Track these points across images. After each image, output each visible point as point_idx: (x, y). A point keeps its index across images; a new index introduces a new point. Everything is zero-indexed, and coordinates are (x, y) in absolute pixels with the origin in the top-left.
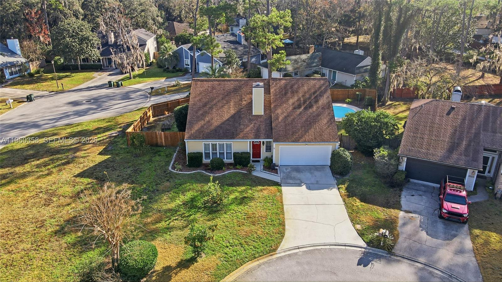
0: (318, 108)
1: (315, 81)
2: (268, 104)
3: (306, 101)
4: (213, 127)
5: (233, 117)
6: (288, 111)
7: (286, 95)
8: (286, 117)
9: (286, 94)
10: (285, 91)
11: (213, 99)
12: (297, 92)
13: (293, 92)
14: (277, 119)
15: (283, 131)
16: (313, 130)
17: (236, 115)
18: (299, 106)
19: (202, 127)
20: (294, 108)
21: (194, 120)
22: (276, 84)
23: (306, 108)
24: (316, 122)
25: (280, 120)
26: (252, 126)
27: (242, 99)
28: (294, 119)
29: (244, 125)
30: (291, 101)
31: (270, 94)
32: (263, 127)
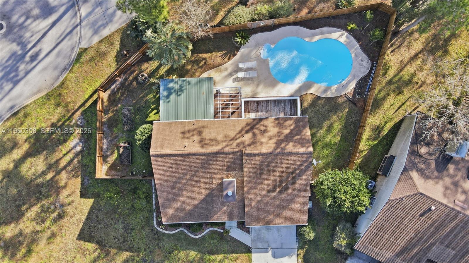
0: (294, 190)
1: (297, 156)
2: (241, 184)
3: (282, 183)
4: (186, 211)
5: (205, 199)
6: (262, 195)
7: (261, 176)
8: (259, 201)
9: (261, 174)
10: (261, 170)
11: (180, 179)
12: (274, 172)
13: (269, 172)
14: (250, 203)
15: (255, 216)
16: (284, 214)
17: (208, 197)
18: (274, 189)
19: (176, 211)
20: (269, 192)
21: (167, 205)
22: (251, 161)
23: (281, 192)
24: (288, 206)
25: (253, 205)
26: (225, 208)
27: (212, 179)
28: (267, 203)
29: (217, 208)
30: (266, 183)
31: (243, 171)
32: (236, 210)
